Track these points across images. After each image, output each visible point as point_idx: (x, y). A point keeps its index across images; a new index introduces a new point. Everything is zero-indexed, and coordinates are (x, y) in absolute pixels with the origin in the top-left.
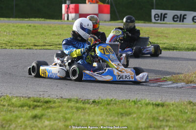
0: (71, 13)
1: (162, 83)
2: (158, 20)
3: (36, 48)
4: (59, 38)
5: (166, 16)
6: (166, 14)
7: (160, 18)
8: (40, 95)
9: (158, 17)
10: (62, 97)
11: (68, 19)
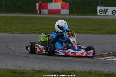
0: (42, 9)
1: (108, 58)
2: (102, 13)
3: (17, 32)
4: (34, 26)
5: (107, 11)
6: (107, 9)
7: (103, 12)
8: (17, 67)
9: (102, 11)
10: (33, 69)
11: (40, 13)
